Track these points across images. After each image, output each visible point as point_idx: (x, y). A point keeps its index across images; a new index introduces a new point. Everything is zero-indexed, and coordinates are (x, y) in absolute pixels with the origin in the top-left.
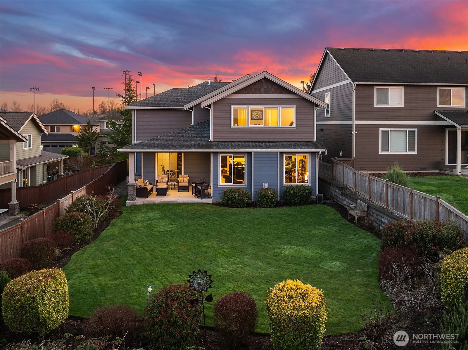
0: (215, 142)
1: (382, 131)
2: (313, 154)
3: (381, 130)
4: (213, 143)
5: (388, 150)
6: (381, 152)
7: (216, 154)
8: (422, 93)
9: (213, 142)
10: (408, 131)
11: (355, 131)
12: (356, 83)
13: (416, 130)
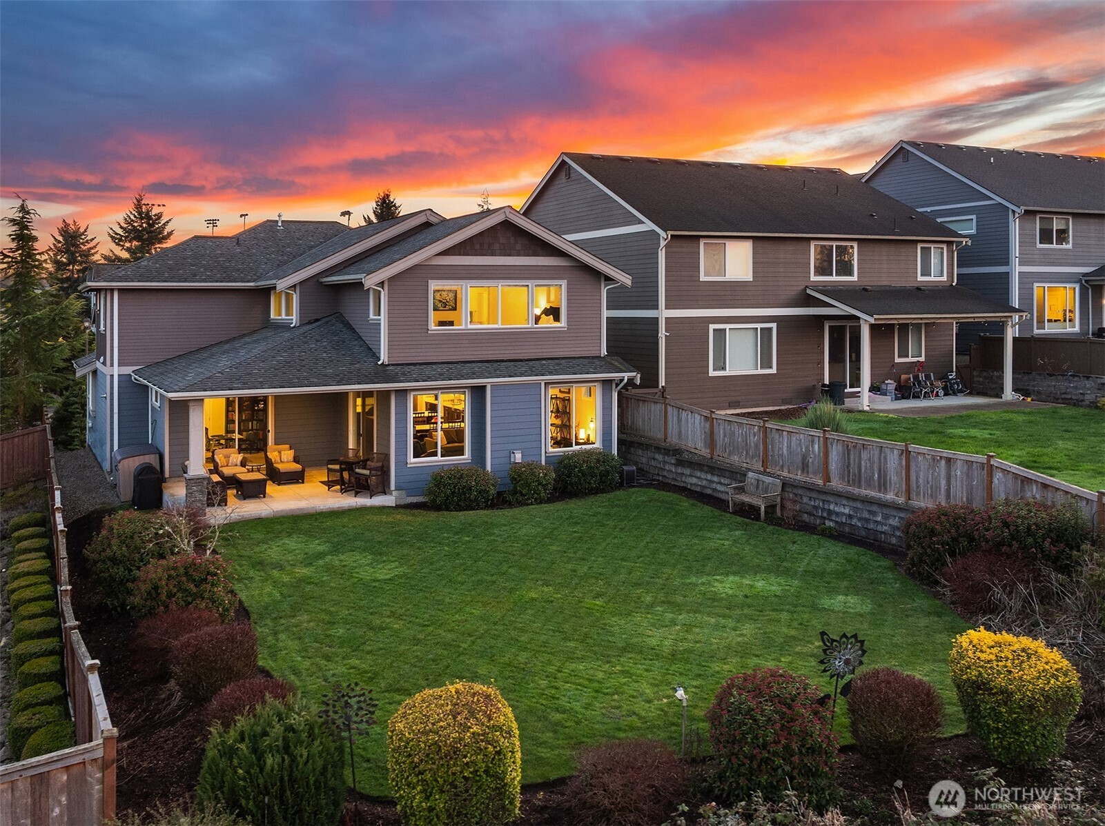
0: (393, 365)
1: (714, 330)
2: (607, 383)
3: (712, 327)
4: (391, 368)
5: (724, 368)
6: (712, 373)
7: (403, 393)
8: (785, 253)
9: (388, 365)
10: (761, 329)
11: (664, 332)
12: (670, 233)
13: (774, 325)
